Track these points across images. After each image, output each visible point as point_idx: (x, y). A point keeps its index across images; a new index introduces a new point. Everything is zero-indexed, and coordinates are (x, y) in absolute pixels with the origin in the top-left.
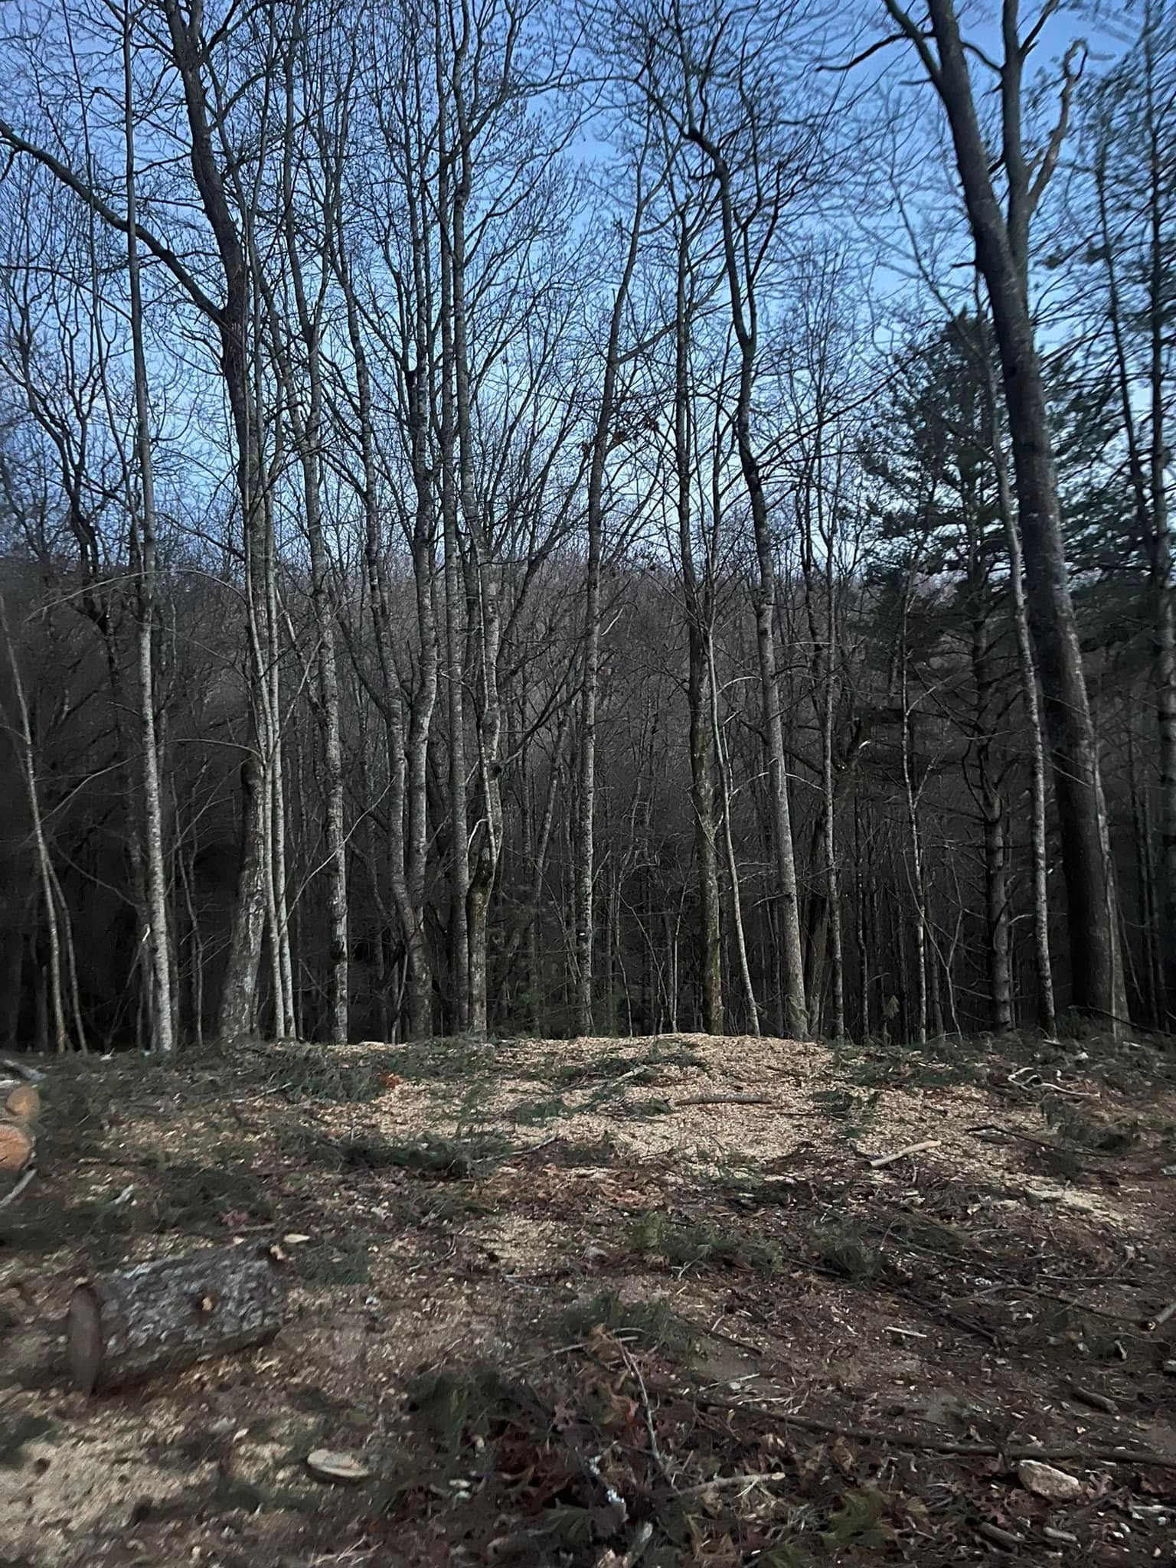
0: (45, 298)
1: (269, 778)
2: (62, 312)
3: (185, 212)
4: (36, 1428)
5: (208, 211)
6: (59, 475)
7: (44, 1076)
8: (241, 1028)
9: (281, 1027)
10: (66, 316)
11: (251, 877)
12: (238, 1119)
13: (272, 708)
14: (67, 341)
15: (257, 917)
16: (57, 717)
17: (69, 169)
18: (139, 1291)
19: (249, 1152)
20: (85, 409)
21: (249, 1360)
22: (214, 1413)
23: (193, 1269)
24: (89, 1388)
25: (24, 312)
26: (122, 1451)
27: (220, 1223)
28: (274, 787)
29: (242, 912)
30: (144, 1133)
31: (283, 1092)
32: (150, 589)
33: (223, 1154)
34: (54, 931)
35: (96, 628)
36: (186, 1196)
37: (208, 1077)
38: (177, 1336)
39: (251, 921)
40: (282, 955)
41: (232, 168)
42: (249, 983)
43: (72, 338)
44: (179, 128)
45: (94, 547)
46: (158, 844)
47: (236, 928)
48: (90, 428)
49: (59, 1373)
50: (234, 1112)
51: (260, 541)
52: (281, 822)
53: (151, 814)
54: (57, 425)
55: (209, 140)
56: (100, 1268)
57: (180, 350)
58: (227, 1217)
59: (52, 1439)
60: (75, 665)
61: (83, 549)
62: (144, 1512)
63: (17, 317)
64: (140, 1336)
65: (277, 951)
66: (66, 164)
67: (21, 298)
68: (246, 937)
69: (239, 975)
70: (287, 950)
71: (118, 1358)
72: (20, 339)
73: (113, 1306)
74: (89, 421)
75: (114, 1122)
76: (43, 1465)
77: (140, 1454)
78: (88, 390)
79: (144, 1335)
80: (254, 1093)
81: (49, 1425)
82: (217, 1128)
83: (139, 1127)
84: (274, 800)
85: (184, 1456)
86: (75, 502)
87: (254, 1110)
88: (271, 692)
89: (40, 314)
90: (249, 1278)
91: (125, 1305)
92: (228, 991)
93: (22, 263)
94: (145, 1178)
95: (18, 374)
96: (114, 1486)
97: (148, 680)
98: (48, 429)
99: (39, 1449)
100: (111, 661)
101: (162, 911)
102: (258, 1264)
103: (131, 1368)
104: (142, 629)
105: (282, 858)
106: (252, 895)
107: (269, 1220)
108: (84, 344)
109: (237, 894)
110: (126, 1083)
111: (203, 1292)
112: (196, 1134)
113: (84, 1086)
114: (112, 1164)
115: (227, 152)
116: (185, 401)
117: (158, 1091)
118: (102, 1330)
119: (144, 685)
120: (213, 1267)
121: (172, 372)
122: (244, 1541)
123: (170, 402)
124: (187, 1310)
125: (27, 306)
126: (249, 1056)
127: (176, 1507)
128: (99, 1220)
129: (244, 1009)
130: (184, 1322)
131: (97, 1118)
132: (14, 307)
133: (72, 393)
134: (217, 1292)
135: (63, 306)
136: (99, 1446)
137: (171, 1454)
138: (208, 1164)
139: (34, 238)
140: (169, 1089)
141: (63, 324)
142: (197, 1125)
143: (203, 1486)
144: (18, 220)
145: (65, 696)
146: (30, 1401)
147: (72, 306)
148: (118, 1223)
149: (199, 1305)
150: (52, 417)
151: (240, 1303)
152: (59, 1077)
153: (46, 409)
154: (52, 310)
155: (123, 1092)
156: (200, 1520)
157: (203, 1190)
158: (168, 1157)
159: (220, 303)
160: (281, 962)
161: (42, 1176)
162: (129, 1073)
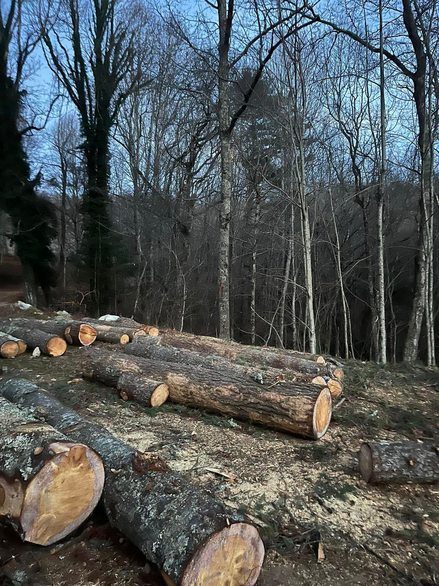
0: (346, 87)
1: (428, 261)
2: (352, 90)
3: (399, 39)
4: (349, 489)
5: (410, 36)
6: (348, 151)
7: (343, 366)
8: (412, 358)
9: (430, 361)
10: (353, 92)
11: (418, 300)
12: (415, 394)
13: (430, 233)
14: (353, 101)
15: (419, 316)
16: (345, 240)
17: (357, 35)
18: (386, 451)
19: (420, 407)
20: (358, 126)
21: (428, 488)
22: (414, 504)
23: (406, 448)
24: (367, 480)
25: (339, 94)
26: (380, 507)
27: (412, 433)
28: (430, 265)
29: (414, 314)
30: (379, 392)
31: (434, 386)
32: (383, 189)
33: (411, 406)
34: (345, 315)
35: (359, 206)
36: (397, 419)
37: (402, 375)
38: (399, 471)
39: (417, 318)
40: (431, 332)
41: (419, 15)
42: (415, 342)
43: (355, 99)
44: (398, 6)
45: (360, 177)
46: (383, 286)
47: (411, 319)
48: (360, 132)
49: (357, 471)
50: (413, 391)
51: (427, 165)
52: (432, 279)
53: (381, 275)
54: (348, 133)
55: (411, 6)
56: (368, 438)
57: (395, 94)
58: (414, 431)
59: (355, 494)
60: (351, 220)
61: (356, 178)
62: (389, 532)
63: (336, 97)
64: (386, 467)
65: (429, 330)
66: (355, 33)
67: (338, 89)
68: (415, 324)
69: (412, 338)
70: (432, 330)
71: (378, 473)
72: (337, 105)
73: (377, 453)
74: (360, 130)
75: (369, 386)
76: (353, 503)
77: (387, 510)
78: (360, 118)
79: (388, 467)
80: (421, 385)
81: (355, 489)
82: (407, 396)
83: (377, 390)
84: (429, 270)
85: (403, 516)
86: (354, 161)
87: (422, 392)
88: (430, 227)
89: (344, 93)
90: (428, 457)
91: (381, 454)
92: (407, 344)
93: (339, 75)
94: (381, 409)
95: (336, 117)
96: (378, 519)
97: (381, 224)
98: (346, 136)
99: (351, 497)
100: (365, 218)
101: (384, 311)
102: (431, 453)
103: (383, 478)
104: (379, 205)
105: (432, 294)
106: (418, 308)
107: (432, 436)
108: (359, 101)
109: (412, 306)
110: (372, 373)
111: (410, 458)
112: (399, 396)
113: (358, 371)
114: (369, 401)
115: (417, 10)
116: (396, 114)
117: (384, 378)
118: (372, 461)
119: (379, 227)
120: (413, 449)
121: (392, 103)
122: (428, 557)
123: (390, 116)
124: (404, 463)
125: (340, 91)
126: (418, 370)
127: (402, 535)
128: (366, 420)
129: (413, 351)
130: (402, 467)
131: (363, 384)
132: (336, 93)
133: (354, 120)
134: (416, 459)
135: (352, 88)
136: (372, 503)
137: (399, 515)
138: (405, 409)
139: (343, 65)
140: (388, 378)
141: (352, 95)
142: (400, 393)
143: (411, 531)
144: (337, 60)
145: (348, 232)
146: (347, 478)
147: (356, 87)
148: (372, 423)
149: (408, 463)
150: (347, 131)
151: (424, 466)
152: (349, 367)
153: (345, 128)
154: (349, 90)
155: (371, 376)
156: (411, 543)
157: (404, 418)
158: (389, 403)
159: (413, 71)
160: (431, 335)
161: (346, 400)
162: (373, 369)
